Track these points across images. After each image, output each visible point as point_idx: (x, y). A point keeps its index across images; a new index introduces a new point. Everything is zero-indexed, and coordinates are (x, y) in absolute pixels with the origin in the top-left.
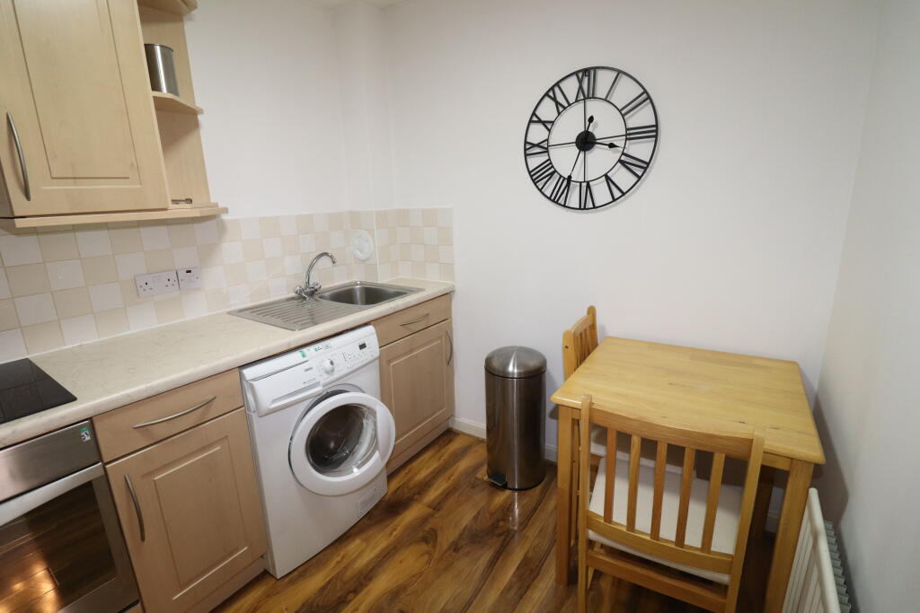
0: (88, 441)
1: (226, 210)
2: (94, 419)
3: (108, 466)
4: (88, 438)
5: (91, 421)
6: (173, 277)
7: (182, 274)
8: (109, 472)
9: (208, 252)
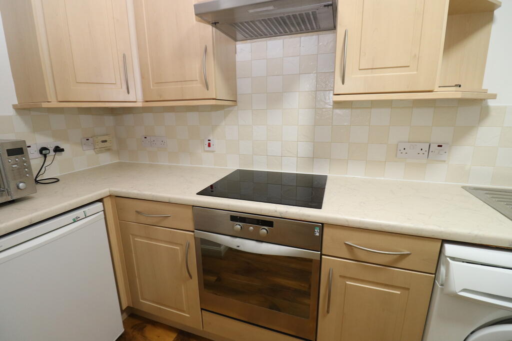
0: (317, 236)
1: (494, 97)
2: (325, 225)
3: (323, 256)
4: (318, 234)
5: (322, 225)
6: (426, 147)
7: (434, 147)
8: (323, 260)
9: (463, 132)
